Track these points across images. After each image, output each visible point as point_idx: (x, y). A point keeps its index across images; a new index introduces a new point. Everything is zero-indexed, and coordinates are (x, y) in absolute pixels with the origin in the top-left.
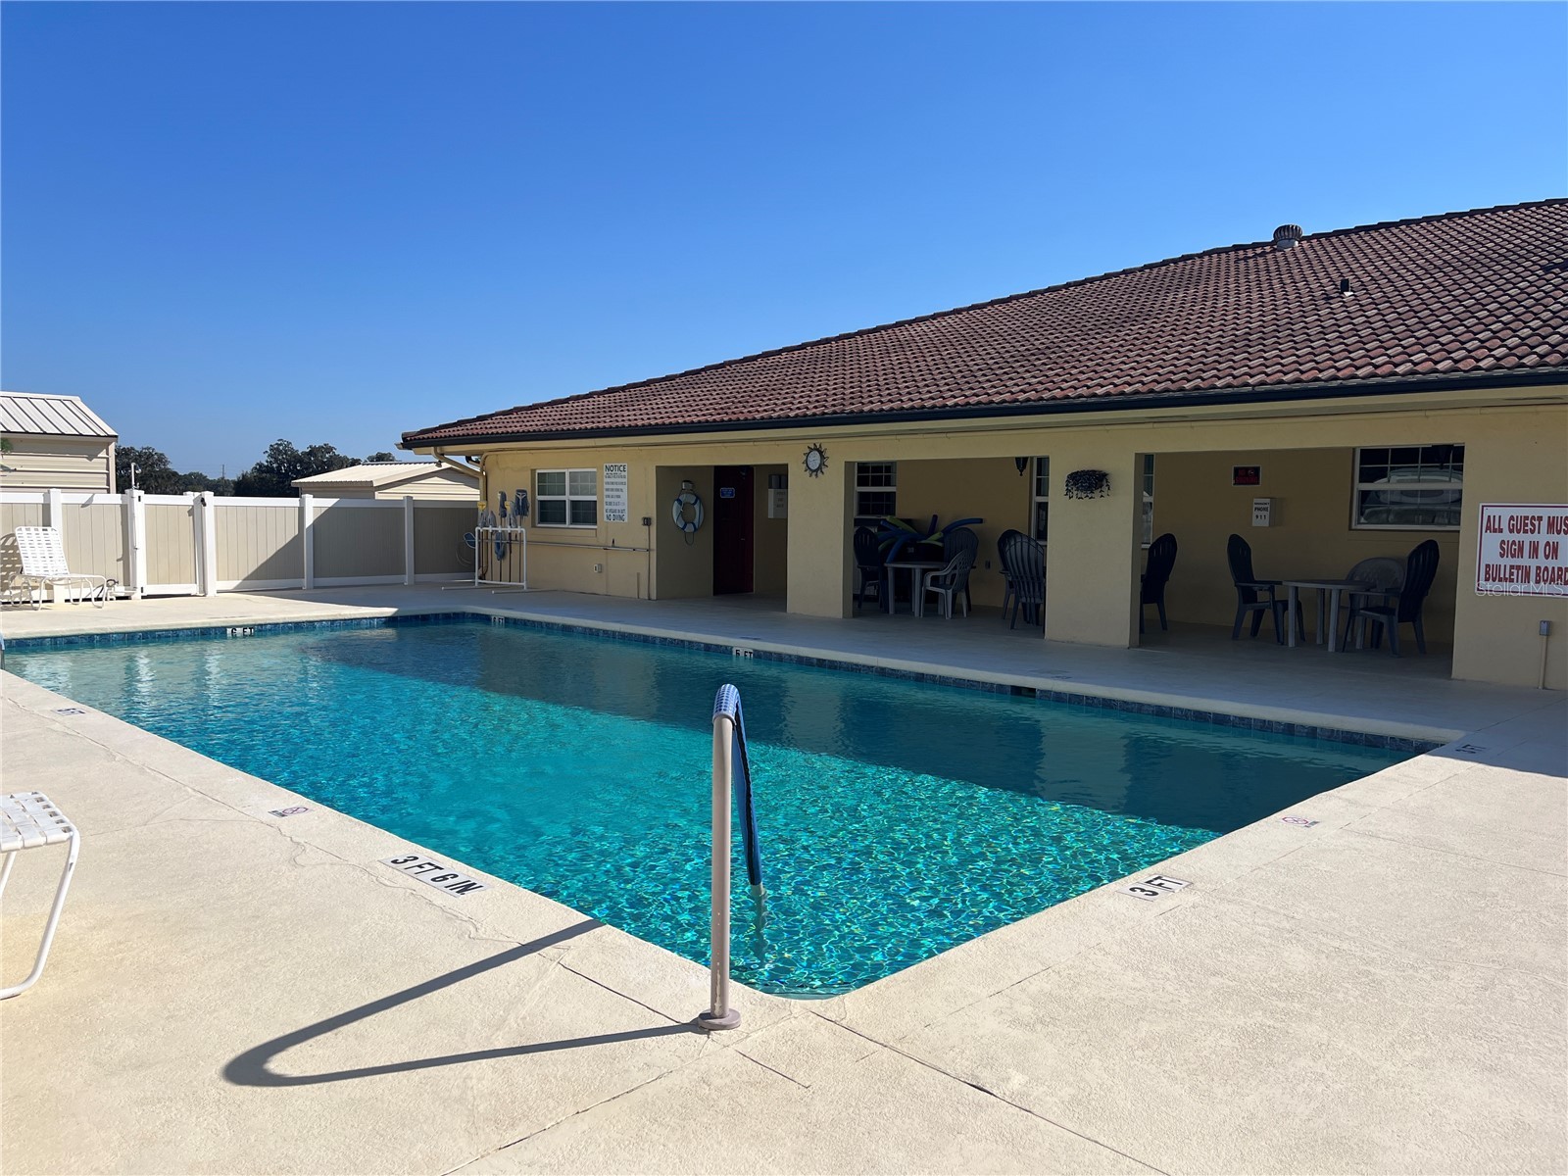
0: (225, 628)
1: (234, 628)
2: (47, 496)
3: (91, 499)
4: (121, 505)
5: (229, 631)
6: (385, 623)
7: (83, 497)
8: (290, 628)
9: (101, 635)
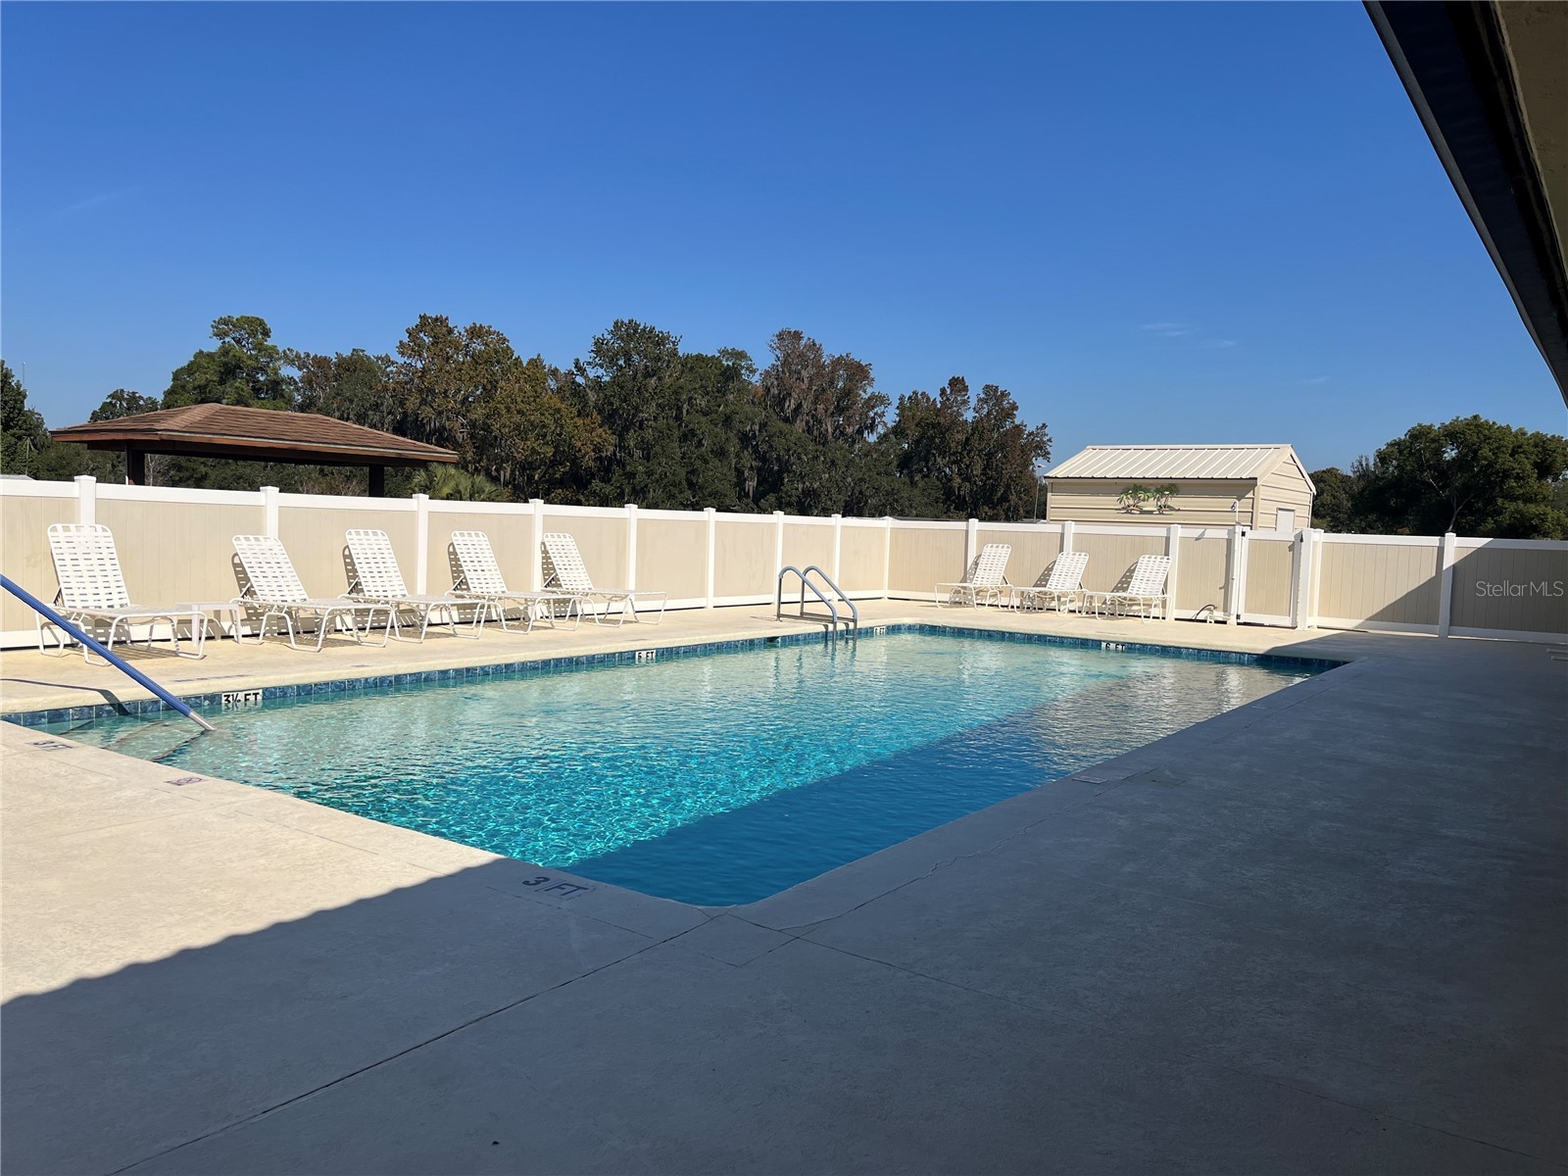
0: (1101, 641)
1: (1108, 643)
2: (1169, 530)
3: (1203, 533)
4: (1227, 540)
5: (1104, 645)
6: (1256, 660)
7: (1196, 532)
8: (1157, 651)
9: (1010, 633)
